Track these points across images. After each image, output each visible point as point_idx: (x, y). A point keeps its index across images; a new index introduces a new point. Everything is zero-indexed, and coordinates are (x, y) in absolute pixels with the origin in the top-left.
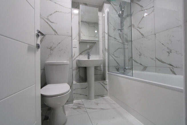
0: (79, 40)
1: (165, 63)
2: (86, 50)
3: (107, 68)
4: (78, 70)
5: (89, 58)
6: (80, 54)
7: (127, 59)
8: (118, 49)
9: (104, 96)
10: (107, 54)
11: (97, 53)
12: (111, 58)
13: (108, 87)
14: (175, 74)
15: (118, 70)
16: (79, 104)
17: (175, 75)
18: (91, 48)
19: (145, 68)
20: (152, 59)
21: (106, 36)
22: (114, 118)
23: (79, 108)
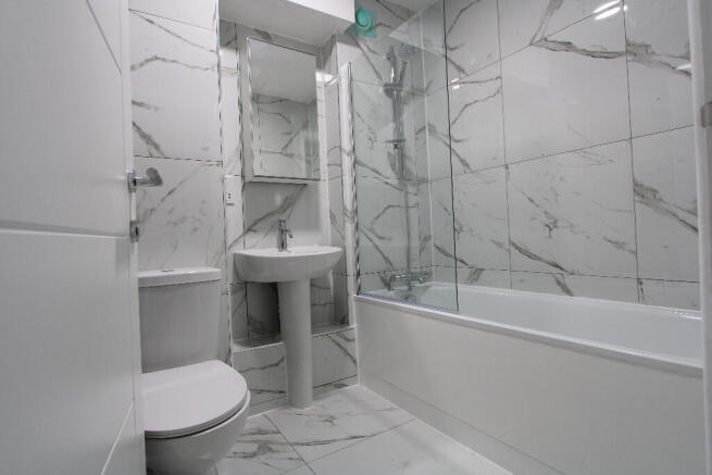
0: (243, 176)
1: (539, 259)
2: (271, 214)
3: (351, 280)
4: (241, 294)
5: (283, 246)
6: (249, 229)
7: (415, 244)
8: (388, 211)
9: (344, 385)
10: (349, 227)
11: (312, 224)
12: (364, 242)
13: (356, 349)
14: (568, 292)
15: (388, 284)
16: (260, 432)
17: (568, 297)
18: (288, 204)
19: (476, 275)
20: (499, 245)
21: (347, 162)
23: (265, 448)
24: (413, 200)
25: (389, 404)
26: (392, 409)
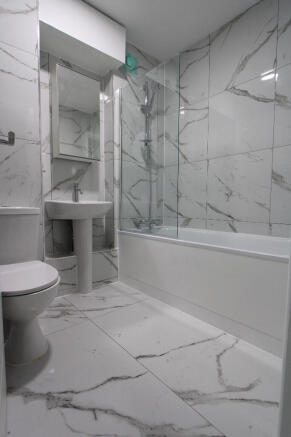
0: (52, 154)
1: (220, 212)
2: (69, 179)
3: (116, 222)
4: (50, 227)
5: (76, 199)
6: (55, 188)
7: (154, 203)
8: (140, 183)
10: (117, 191)
11: (94, 188)
12: (125, 200)
13: (118, 262)
14: (235, 230)
15: (137, 226)
16: (61, 305)
17: (233, 233)
18: (80, 174)
19: (187, 222)
21: (117, 151)
22: (145, 318)
23: (64, 313)
24: (154, 178)
25: (136, 291)
26: (137, 293)
